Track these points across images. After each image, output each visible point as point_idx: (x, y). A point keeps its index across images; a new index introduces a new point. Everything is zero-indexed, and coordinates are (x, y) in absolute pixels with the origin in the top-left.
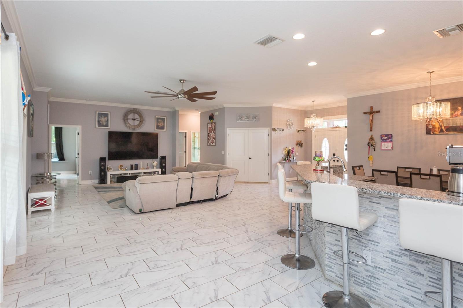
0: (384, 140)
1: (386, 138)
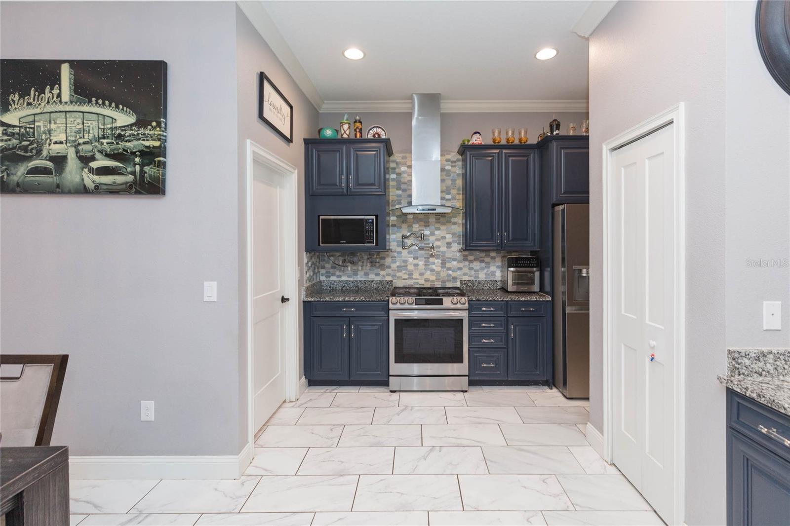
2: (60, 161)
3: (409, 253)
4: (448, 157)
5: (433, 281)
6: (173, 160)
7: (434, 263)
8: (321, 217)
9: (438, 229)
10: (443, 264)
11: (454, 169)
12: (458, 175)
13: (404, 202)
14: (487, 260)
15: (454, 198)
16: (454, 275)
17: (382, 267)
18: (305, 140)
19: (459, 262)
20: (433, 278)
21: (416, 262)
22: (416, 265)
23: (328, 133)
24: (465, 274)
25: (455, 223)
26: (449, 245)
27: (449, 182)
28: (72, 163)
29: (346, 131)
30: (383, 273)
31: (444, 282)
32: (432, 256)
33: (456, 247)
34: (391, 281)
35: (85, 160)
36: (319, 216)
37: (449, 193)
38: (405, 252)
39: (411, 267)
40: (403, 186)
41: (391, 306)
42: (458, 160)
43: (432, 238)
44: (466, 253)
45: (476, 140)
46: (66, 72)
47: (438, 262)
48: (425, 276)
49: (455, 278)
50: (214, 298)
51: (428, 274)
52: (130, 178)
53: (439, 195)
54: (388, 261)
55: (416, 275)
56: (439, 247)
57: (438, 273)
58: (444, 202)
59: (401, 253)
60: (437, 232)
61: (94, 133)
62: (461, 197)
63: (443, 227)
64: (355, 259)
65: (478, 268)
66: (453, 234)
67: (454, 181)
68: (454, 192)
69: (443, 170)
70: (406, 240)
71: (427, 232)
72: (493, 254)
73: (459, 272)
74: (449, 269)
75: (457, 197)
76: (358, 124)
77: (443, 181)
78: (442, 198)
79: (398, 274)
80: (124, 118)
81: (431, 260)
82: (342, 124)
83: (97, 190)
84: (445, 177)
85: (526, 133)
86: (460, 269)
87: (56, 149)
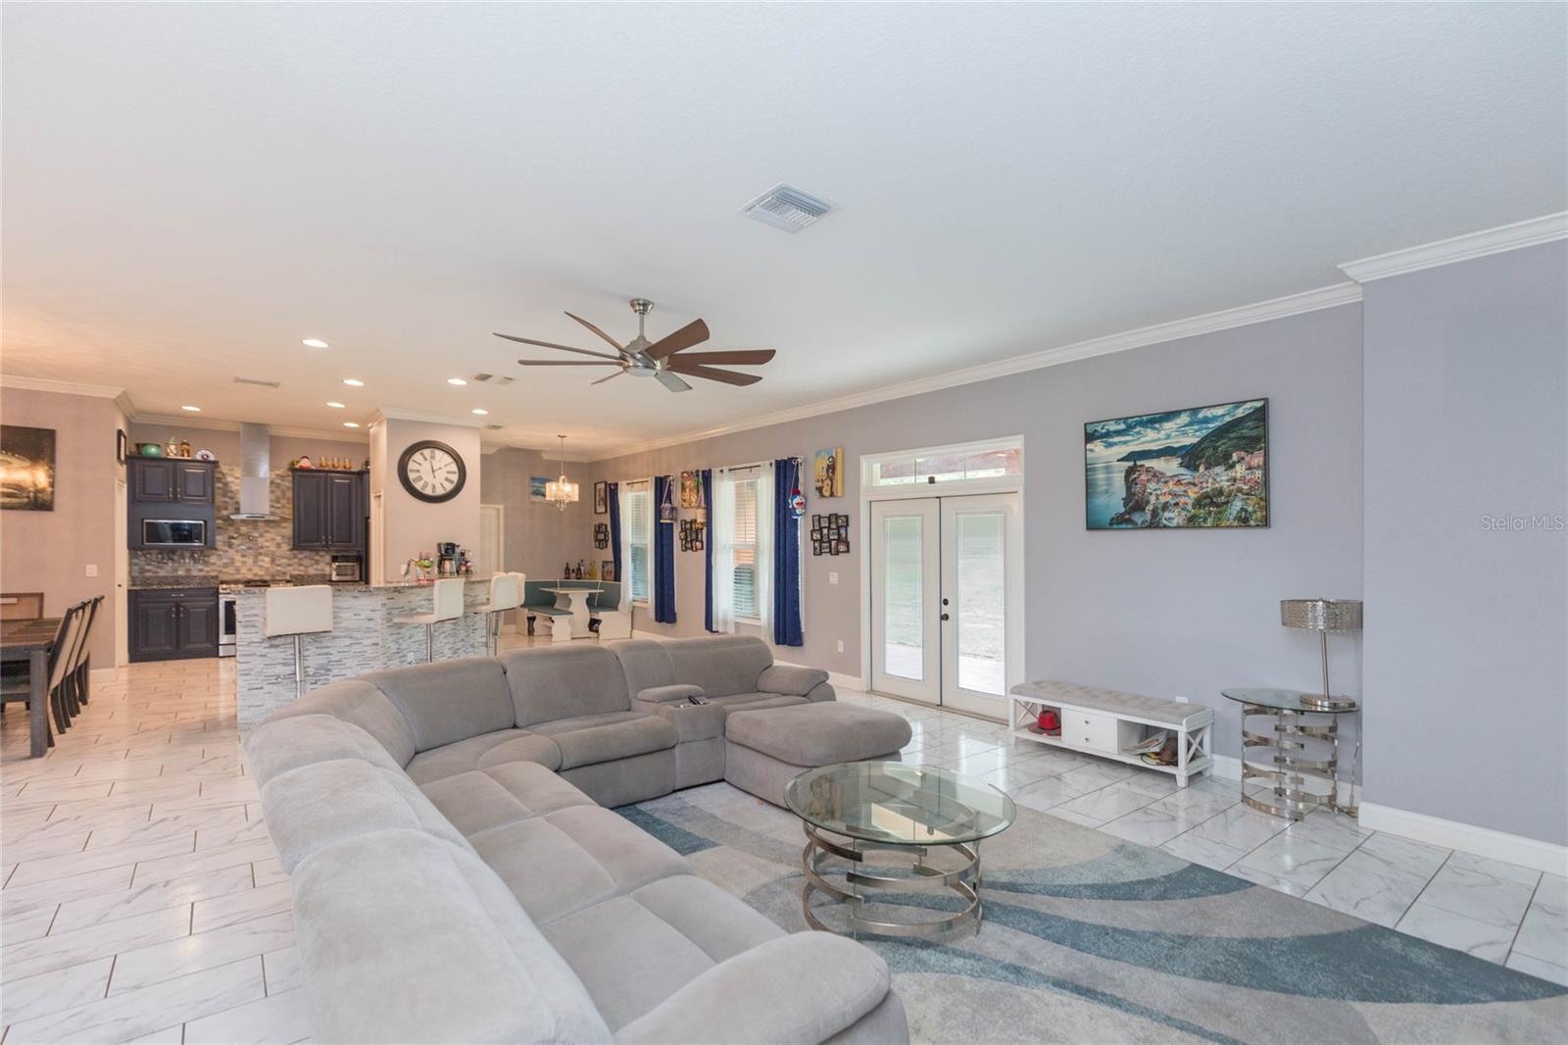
3: (237, 551)
4: (278, 472)
5: (261, 576)
7: (263, 561)
8: (146, 521)
9: (267, 532)
10: (273, 561)
11: (283, 483)
12: (288, 488)
13: (231, 509)
14: (317, 558)
15: (284, 507)
16: (283, 570)
17: (206, 563)
19: (289, 559)
20: (262, 573)
21: (244, 559)
22: (244, 563)
23: (153, 450)
24: (295, 570)
25: (285, 528)
26: (279, 545)
27: (279, 493)
29: (172, 451)
30: (206, 569)
31: (273, 576)
32: (261, 554)
33: (285, 547)
34: (217, 576)
36: (142, 520)
37: (279, 502)
38: (232, 552)
39: (238, 564)
40: (229, 494)
41: (221, 591)
42: (288, 476)
43: (260, 540)
44: (295, 552)
45: (305, 463)
47: (267, 559)
48: (254, 572)
49: (284, 573)
50: (95, 575)
51: (256, 570)
52: (26, 500)
53: (268, 503)
54: (213, 559)
55: (244, 570)
56: (267, 547)
57: (267, 569)
58: (273, 509)
59: (227, 551)
60: (267, 535)
62: (291, 506)
63: (272, 531)
64: (176, 558)
65: (307, 564)
66: (283, 537)
67: (283, 493)
68: (284, 501)
69: (272, 483)
70: (233, 541)
71: (256, 535)
72: (322, 553)
73: (290, 568)
74: (279, 565)
75: (288, 506)
76: (185, 446)
77: (272, 492)
78: (272, 506)
79: (224, 570)
81: (260, 557)
82: (167, 445)
84: (274, 489)
85: (350, 461)
86: (290, 565)
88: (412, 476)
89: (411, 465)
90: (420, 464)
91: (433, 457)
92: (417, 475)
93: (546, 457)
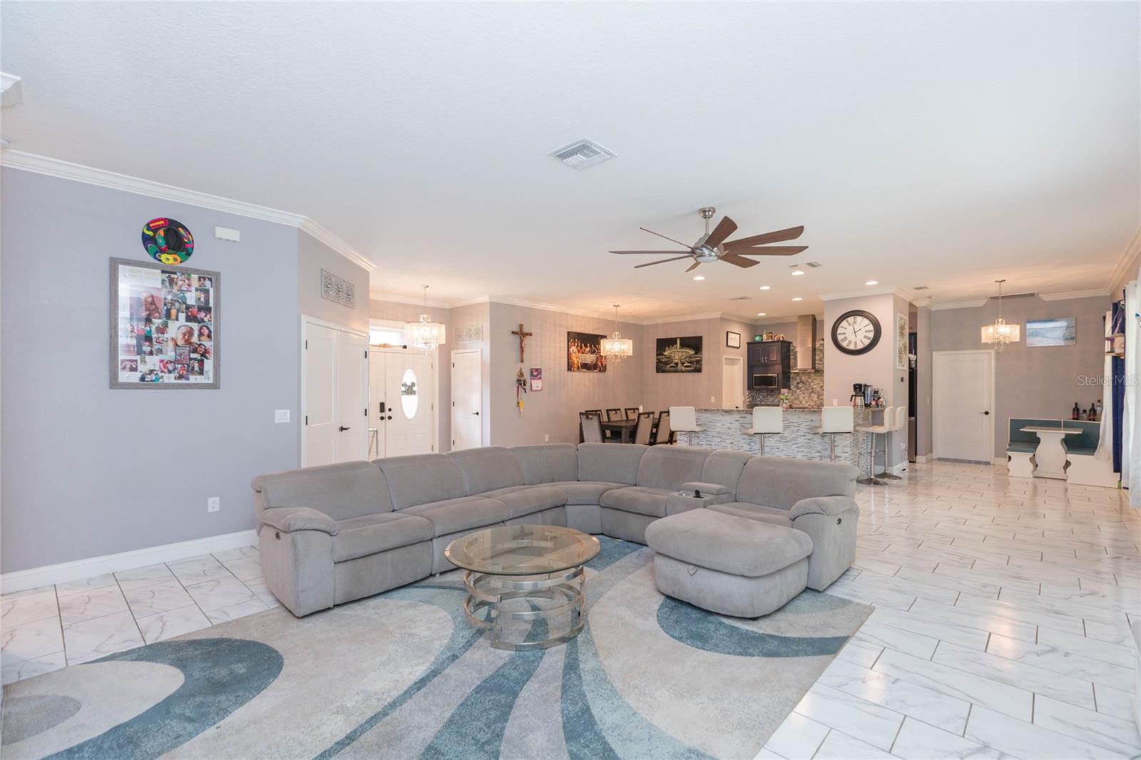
0: (534, 376)
1: (535, 373)
2: (677, 364)
6: (704, 362)
9: (815, 379)
10: (818, 397)
18: (748, 343)
21: (804, 396)
23: (758, 338)
28: (680, 365)
29: (765, 337)
35: (683, 364)
36: (753, 375)
38: (798, 391)
39: (801, 398)
43: (812, 384)
46: (678, 341)
47: (816, 396)
52: (693, 368)
55: (804, 402)
57: (816, 402)
59: (796, 391)
60: (815, 381)
61: (685, 356)
63: (818, 378)
70: (799, 385)
71: (810, 381)
76: (769, 334)
80: (692, 352)
81: (812, 395)
82: (763, 335)
83: (686, 371)
87: (676, 361)
88: (840, 338)
89: (840, 330)
90: (846, 329)
91: (855, 322)
92: (844, 336)
93: (1046, 298)
